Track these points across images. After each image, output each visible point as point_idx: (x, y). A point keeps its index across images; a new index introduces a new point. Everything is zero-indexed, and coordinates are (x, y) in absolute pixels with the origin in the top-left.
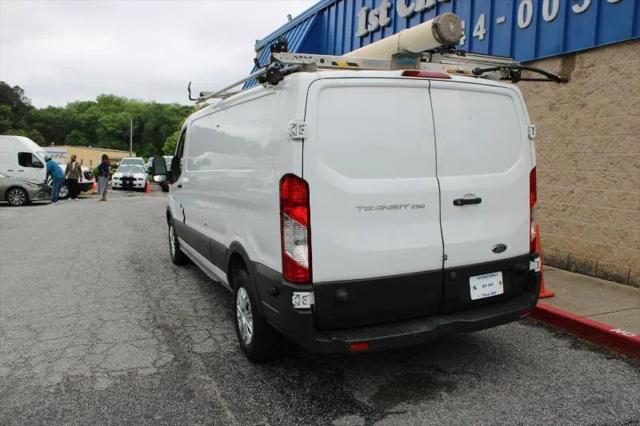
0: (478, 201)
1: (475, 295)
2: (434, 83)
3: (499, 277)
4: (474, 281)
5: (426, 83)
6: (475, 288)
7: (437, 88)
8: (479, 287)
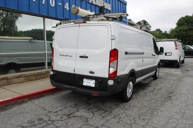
0: (87, 57)
1: (84, 84)
2: (81, 24)
3: (94, 81)
4: (85, 80)
5: (78, 25)
6: (84, 82)
7: (81, 26)
8: (86, 82)
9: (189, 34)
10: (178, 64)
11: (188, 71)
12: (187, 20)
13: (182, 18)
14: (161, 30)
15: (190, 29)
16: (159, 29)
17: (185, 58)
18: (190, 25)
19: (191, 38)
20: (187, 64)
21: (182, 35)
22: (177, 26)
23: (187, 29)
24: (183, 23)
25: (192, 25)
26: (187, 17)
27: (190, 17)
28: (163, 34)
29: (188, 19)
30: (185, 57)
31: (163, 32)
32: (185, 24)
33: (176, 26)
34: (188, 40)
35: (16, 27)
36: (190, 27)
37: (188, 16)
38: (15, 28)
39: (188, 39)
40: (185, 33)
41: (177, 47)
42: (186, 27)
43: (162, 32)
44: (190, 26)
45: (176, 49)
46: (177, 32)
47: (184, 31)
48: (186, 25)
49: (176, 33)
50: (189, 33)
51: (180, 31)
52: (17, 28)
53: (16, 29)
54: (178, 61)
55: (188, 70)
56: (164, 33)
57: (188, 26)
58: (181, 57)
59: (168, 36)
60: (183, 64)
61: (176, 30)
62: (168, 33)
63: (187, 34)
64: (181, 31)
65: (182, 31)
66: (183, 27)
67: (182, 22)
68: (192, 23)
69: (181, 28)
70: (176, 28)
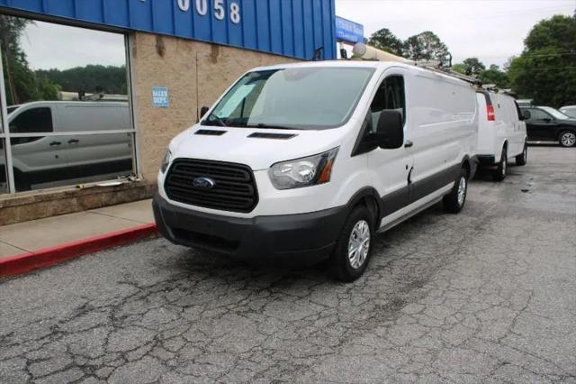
9: (562, 73)
10: (496, 167)
11: (526, 191)
12: (556, 28)
13: (544, 24)
14: (479, 61)
15: (566, 58)
16: (475, 60)
17: (528, 148)
18: (567, 44)
19: (567, 85)
20: (534, 168)
21: (541, 76)
22: (527, 50)
23: (556, 58)
24: (545, 38)
25: (573, 43)
26: (558, 19)
27: (568, 20)
28: (486, 74)
29: (559, 24)
30: (526, 146)
31: (488, 68)
32: (551, 41)
33: (523, 49)
34: (560, 90)
35: (23, 55)
36: (566, 50)
37: (561, 17)
38: (20, 58)
39: (559, 87)
40: (549, 71)
41: (492, 111)
42: (553, 52)
43: (483, 68)
44: (567, 48)
45: (491, 118)
46: (527, 67)
47: (547, 62)
48: (553, 44)
49: (523, 72)
50: (564, 70)
51: (536, 65)
52: (27, 59)
53: (23, 60)
54: (498, 159)
55: (526, 188)
56: (488, 72)
57: (560, 47)
58: (510, 147)
59: (501, 80)
60: (520, 169)
61: (524, 61)
62: (502, 69)
63: (557, 71)
64: (536, 62)
65: (540, 62)
66: (543, 50)
67: (544, 34)
68: (572, 40)
69: (539, 54)
70: (525, 55)
